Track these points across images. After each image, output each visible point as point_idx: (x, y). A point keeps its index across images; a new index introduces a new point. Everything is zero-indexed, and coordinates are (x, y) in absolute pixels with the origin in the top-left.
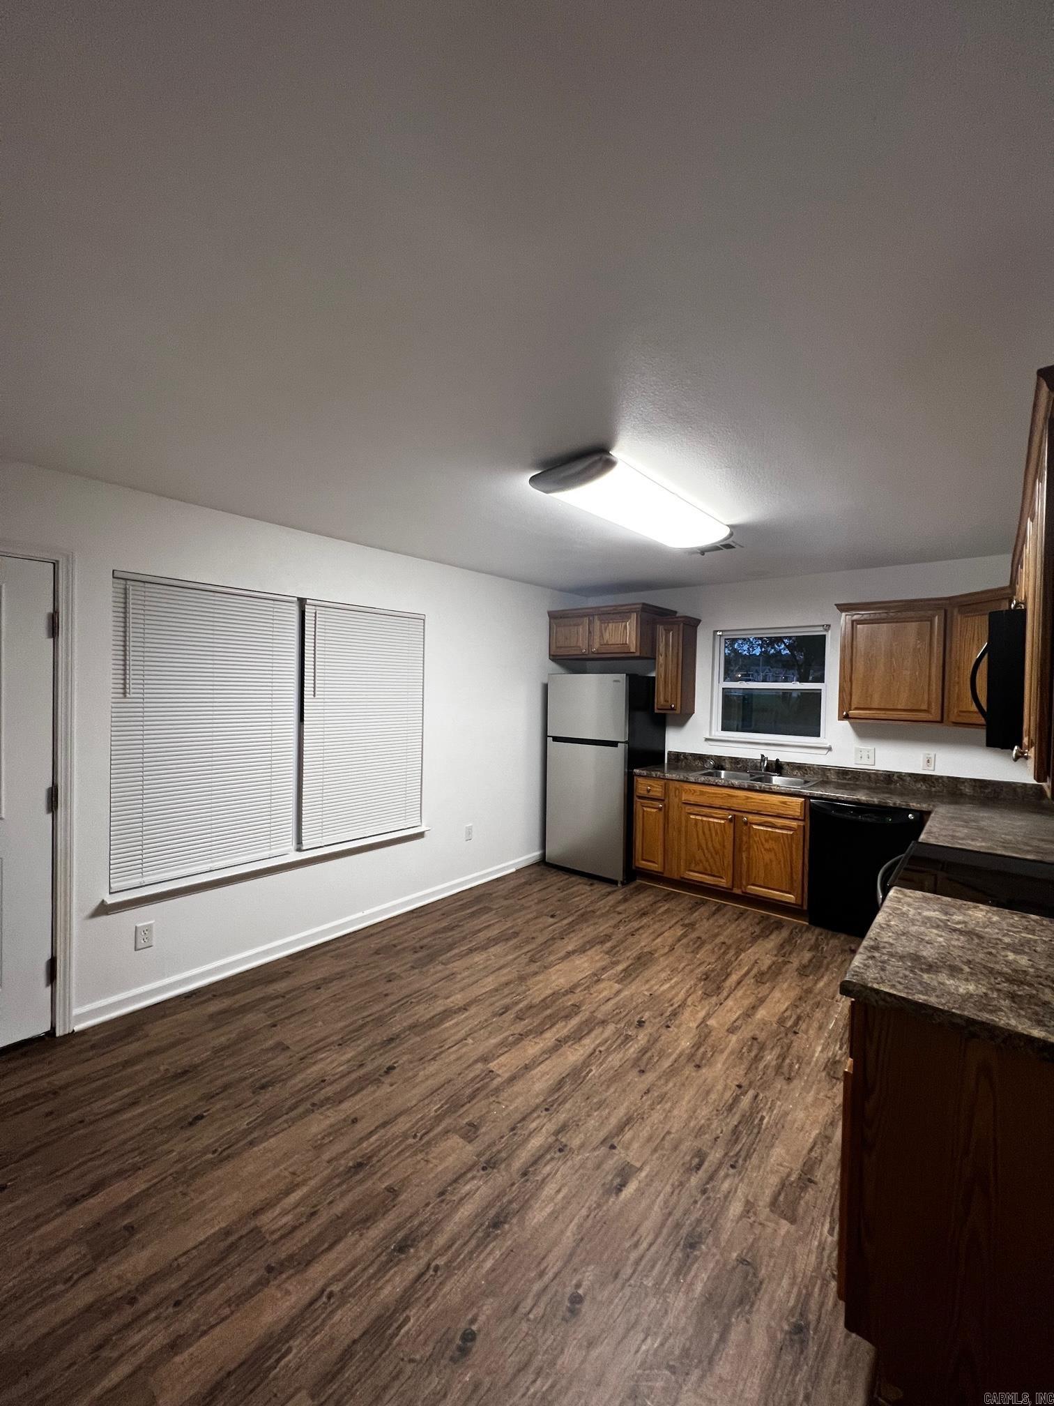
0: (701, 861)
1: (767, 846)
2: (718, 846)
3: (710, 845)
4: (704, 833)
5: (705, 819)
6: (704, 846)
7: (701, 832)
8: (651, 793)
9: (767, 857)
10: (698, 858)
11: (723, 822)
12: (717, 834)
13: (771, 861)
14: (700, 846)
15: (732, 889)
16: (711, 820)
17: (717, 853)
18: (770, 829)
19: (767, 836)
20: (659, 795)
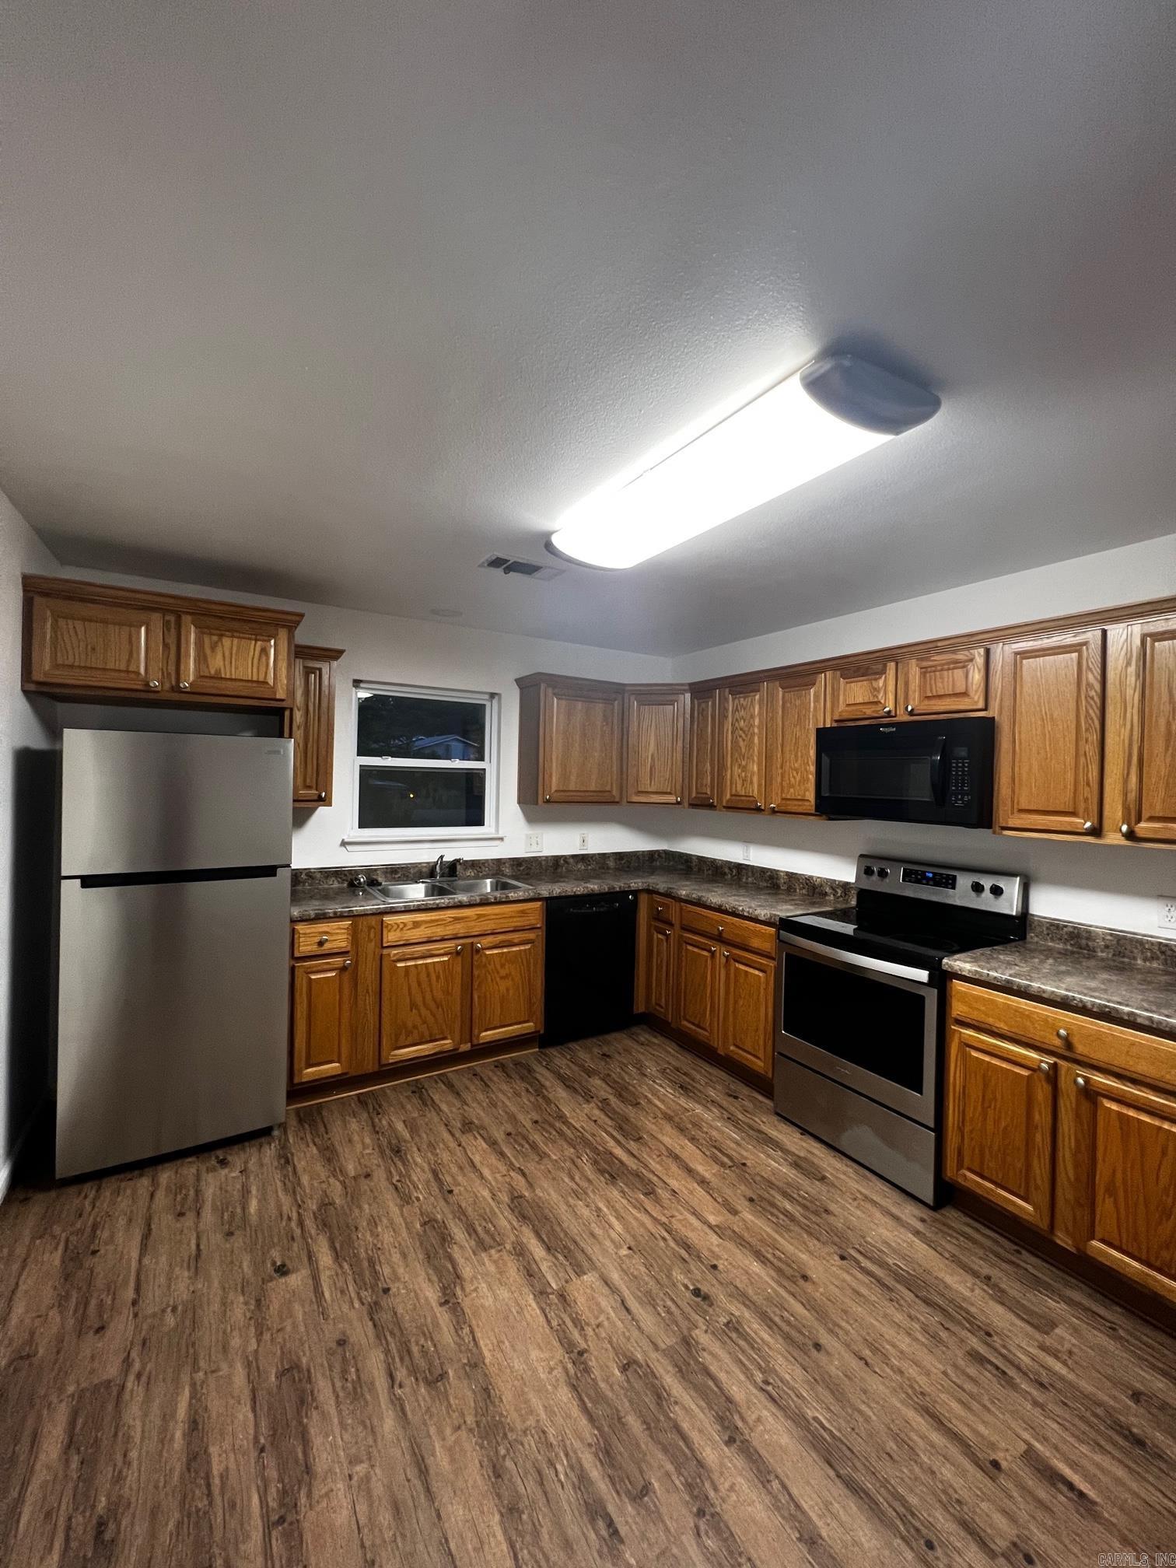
0: (415, 1027)
1: (503, 972)
2: (439, 995)
3: (428, 997)
4: (419, 984)
5: (420, 962)
6: (420, 1004)
7: (414, 985)
8: (327, 946)
9: (503, 986)
10: (410, 1025)
11: (446, 959)
12: (438, 977)
13: (508, 990)
14: (413, 1005)
15: (457, 1049)
16: (429, 961)
17: (438, 1005)
18: (505, 950)
19: (503, 961)
20: (344, 944)
